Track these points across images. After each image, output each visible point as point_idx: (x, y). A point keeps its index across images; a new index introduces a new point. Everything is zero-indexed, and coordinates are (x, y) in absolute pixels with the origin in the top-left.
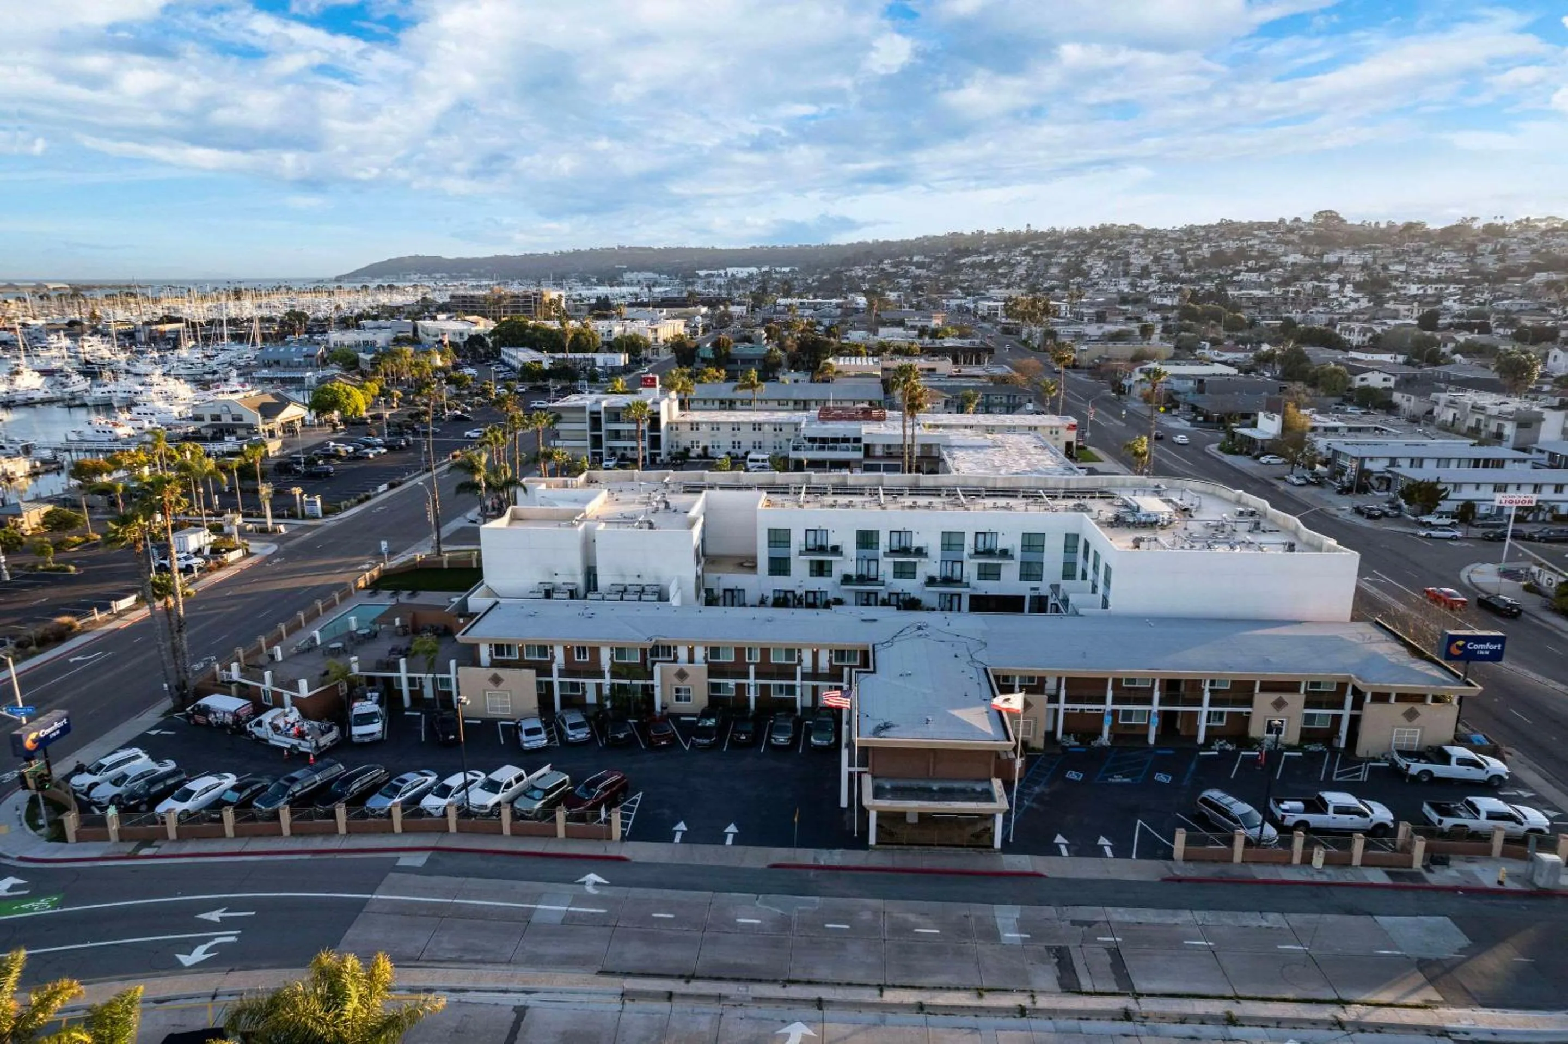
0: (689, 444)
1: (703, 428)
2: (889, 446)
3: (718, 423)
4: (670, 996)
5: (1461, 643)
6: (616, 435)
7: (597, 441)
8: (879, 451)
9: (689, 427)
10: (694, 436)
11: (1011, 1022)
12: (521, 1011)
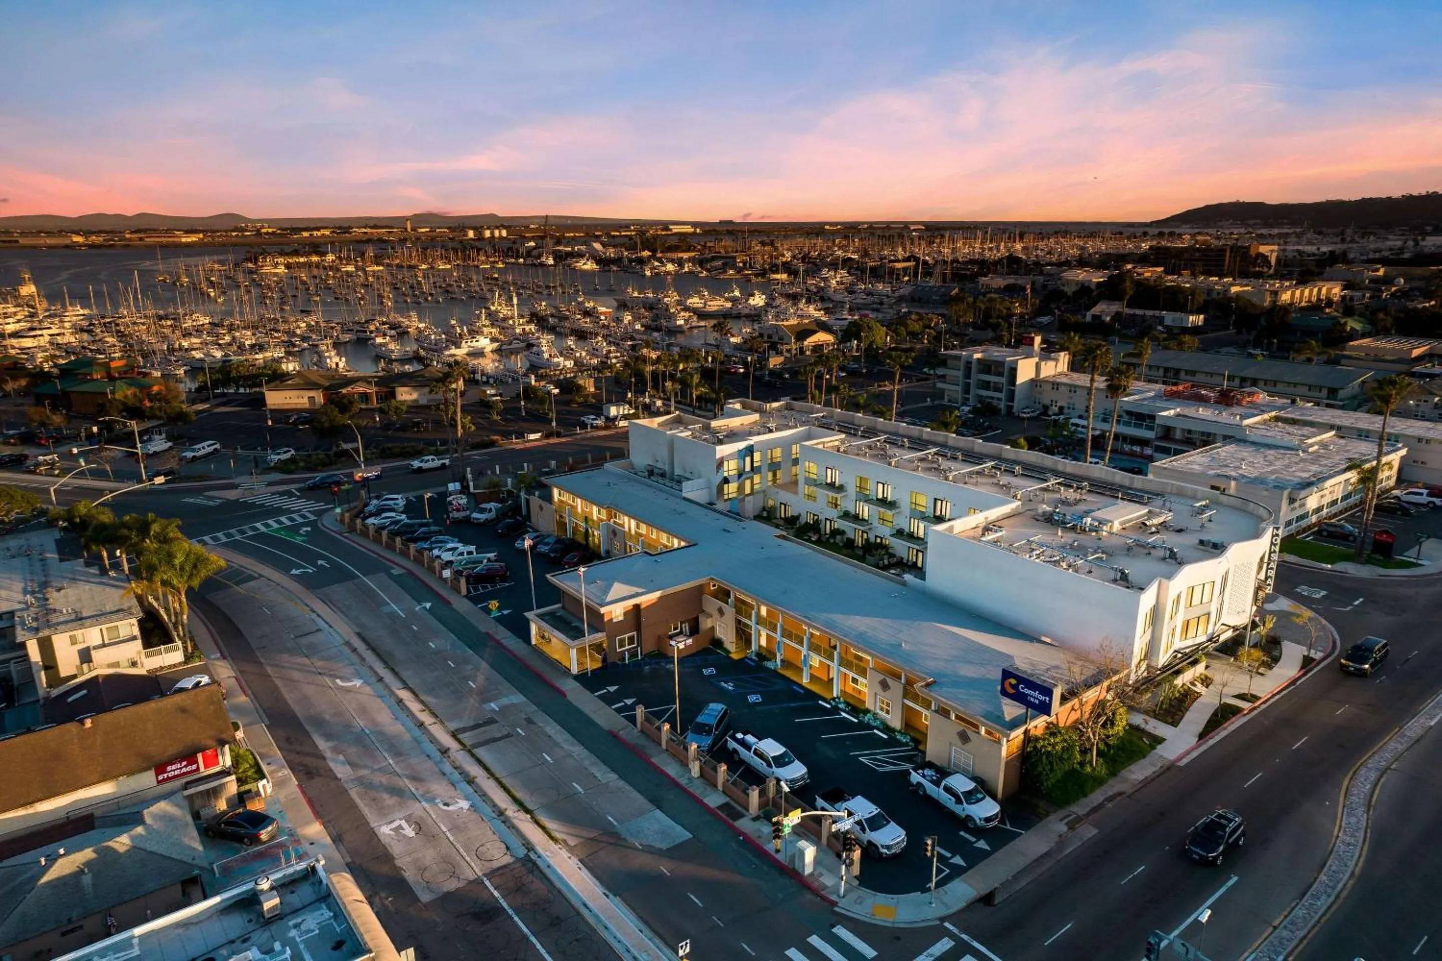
0: (1048, 402)
1: (1062, 388)
2: (1189, 432)
3: (1076, 386)
4: (355, 650)
5: (1013, 681)
6: (986, 385)
7: (967, 390)
8: (1178, 435)
9: (1050, 386)
10: (1054, 395)
11: (411, 725)
12: (319, 630)
